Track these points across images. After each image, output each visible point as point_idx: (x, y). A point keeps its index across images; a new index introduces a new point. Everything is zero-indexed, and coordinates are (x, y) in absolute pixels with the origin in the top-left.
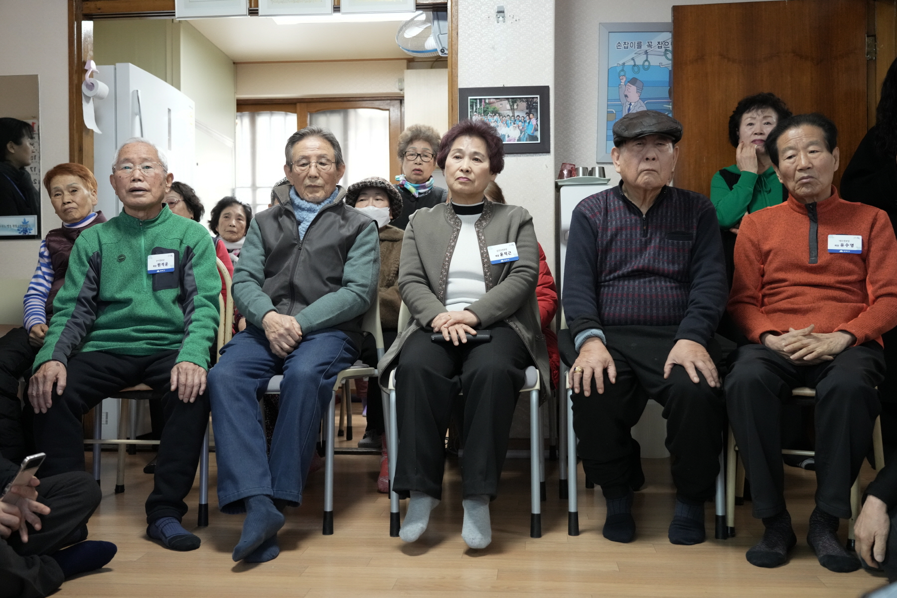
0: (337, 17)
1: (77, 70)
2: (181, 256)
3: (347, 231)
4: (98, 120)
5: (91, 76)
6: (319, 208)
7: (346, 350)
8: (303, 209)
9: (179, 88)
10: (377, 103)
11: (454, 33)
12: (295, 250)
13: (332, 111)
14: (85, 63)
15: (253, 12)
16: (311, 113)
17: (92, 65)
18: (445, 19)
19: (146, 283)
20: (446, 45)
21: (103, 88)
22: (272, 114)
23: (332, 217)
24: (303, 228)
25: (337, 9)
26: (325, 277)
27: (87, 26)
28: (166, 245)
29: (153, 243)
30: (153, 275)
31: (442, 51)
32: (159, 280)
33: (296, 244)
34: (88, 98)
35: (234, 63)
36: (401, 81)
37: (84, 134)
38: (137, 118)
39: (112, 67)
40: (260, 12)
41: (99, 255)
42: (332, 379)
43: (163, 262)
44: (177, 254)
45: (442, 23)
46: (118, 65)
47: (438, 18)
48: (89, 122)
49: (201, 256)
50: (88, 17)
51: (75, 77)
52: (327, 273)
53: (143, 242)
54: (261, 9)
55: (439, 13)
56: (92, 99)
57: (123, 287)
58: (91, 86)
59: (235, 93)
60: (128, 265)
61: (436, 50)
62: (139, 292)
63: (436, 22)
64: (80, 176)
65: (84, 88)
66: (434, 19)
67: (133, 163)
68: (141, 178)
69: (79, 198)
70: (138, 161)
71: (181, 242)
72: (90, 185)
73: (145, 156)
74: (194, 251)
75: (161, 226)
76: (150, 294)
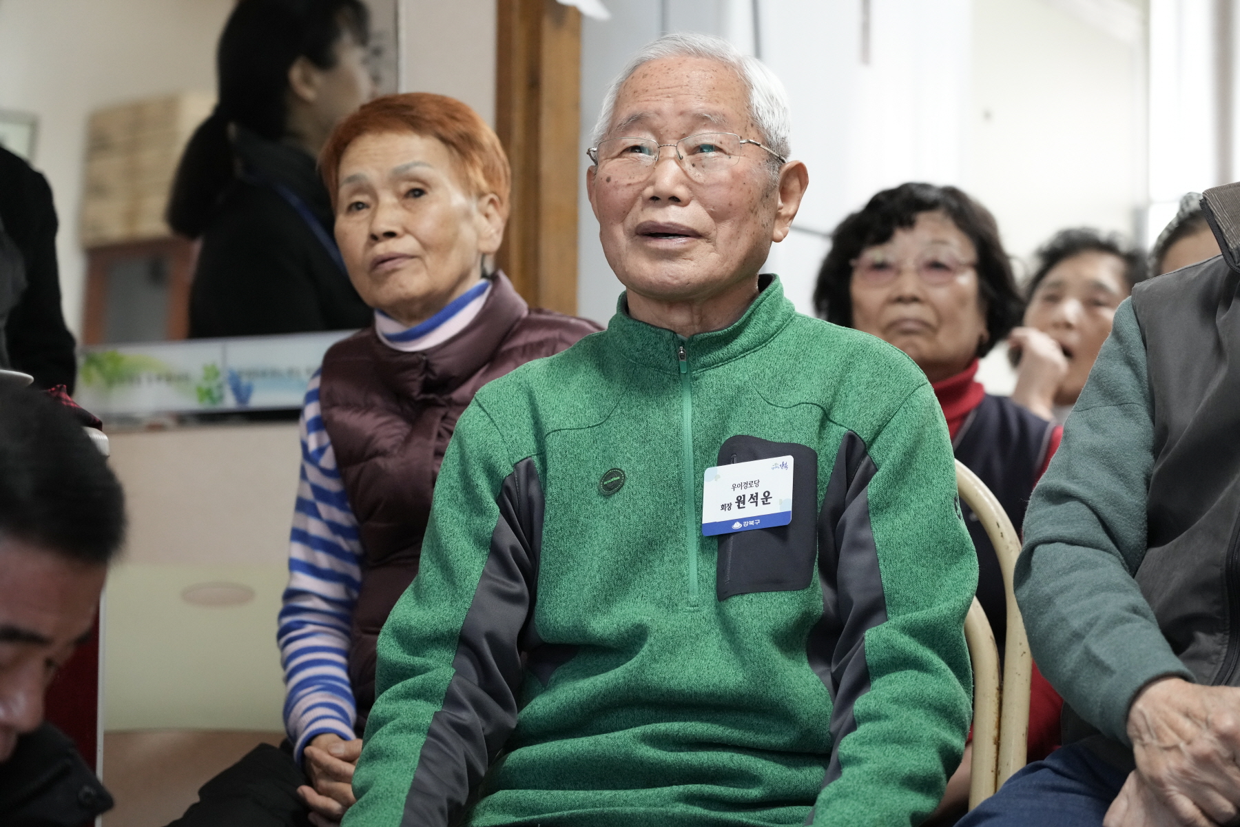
2: (822, 469)
28: (764, 425)
32: (739, 557)
41: (535, 472)
43: (754, 491)
49: (901, 472)
53: (687, 416)
60: (636, 508)
67: (655, 132)
68: (681, 191)
69: (428, 216)
70: (675, 124)
71: (826, 418)
72: (478, 177)
73: (698, 105)
74: (874, 452)
75: (752, 358)
76: (708, 611)
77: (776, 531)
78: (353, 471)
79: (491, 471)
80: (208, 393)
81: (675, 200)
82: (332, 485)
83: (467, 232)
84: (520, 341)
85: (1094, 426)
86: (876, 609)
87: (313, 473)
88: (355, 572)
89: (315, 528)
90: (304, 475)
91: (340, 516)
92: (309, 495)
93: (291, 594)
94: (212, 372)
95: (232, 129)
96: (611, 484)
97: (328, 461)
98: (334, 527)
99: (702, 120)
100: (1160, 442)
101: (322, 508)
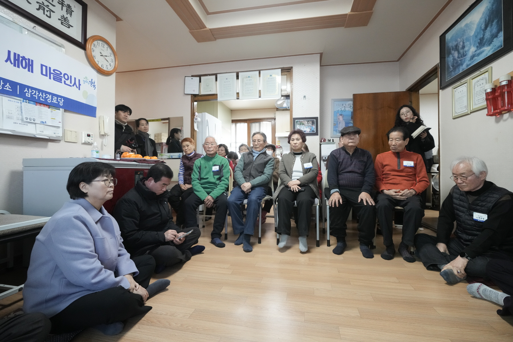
0: (260, 99)
1: (193, 115)
2: (221, 167)
3: (266, 160)
4: (198, 127)
5: (196, 116)
6: (259, 153)
7: (264, 192)
8: (255, 153)
9: (217, 118)
10: (268, 120)
11: (292, 103)
12: (252, 164)
13: (256, 122)
14: (195, 113)
15: (238, 99)
16: (251, 123)
17: (196, 114)
18: (289, 99)
19: (212, 174)
20: (289, 106)
21: (199, 119)
22: (241, 123)
23: (263, 156)
24: (255, 158)
25: (260, 97)
26: (259, 171)
27: (195, 103)
28: (217, 164)
29: (214, 163)
30: (214, 172)
31: (288, 108)
32: (215, 173)
33: (252, 162)
34: (195, 122)
35: (231, 110)
36: (275, 114)
37: (194, 132)
38: (207, 127)
39: (201, 114)
40: (240, 99)
41: (200, 166)
42: (261, 200)
43: (216, 168)
44: (220, 166)
45: (288, 100)
46: (203, 113)
47: (287, 99)
48: (196, 128)
49: (225, 167)
50: (196, 101)
51: (192, 117)
52: (260, 170)
53: (211, 163)
54: (240, 98)
55: (288, 97)
56: (196, 123)
57: (206, 175)
58: (196, 119)
59: (231, 118)
60: (207, 169)
61: (286, 107)
62: (210, 176)
63: (286, 100)
64: (190, 142)
65: (194, 120)
66: (286, 99)
67: (209, 143)
68: (211, 147)
69: (189, 147)
70: (210, 142)
71: (221, 163)
72: (192, 144)
73: (212, 141)
74: (224, 166)
75: (216, 159)
76: (213, 177)
77: (217, 171)
78: (184, 164)
79: (198, 166)
80: (169, 157)
81: (210, 148)
82: (183, 165)
83: (192, 148)
84: (197, 155)
85: (240, 163)
86: (223, 176)
87: (181, 164)
88: (184, 171)
89: (181, 168)
90: (180, 165)
91: (184, 168)
92: (181, 166)
93: (179, 173)
94: (169, 155)
95: (171, 138)
96: (206, 168)
97: (182, 164)
98: (183, 168)
99: (212, 142)
100: (245, 163)
101: (182, 167)
